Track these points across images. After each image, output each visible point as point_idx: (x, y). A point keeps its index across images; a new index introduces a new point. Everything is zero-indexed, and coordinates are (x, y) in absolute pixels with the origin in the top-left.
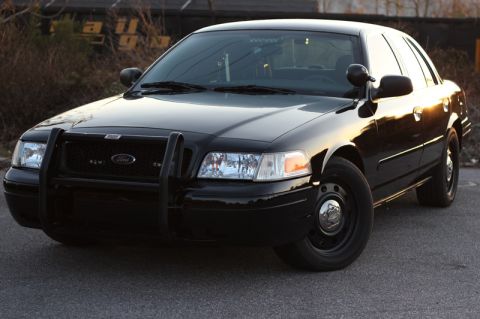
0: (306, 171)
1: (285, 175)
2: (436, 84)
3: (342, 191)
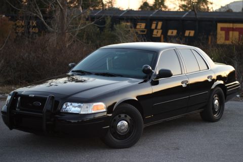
0: (105, 110)
1: (93, 112)
2: (208, 68)
3: (128, 117)
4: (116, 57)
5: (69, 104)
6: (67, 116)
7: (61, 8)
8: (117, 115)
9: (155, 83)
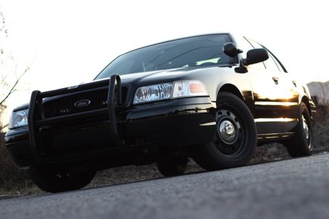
0: (207, 94)
1: (192, 95)
6: (148, 107)
9: (242, 70)
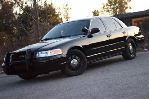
0: (62, 53)
1: (55, 54)
2: (122, 28)
3: (77, 57)
4: (66, 27)
5: (40, 52)
7: (35, 21)
8: (70, 56)
9: (91, 37)
